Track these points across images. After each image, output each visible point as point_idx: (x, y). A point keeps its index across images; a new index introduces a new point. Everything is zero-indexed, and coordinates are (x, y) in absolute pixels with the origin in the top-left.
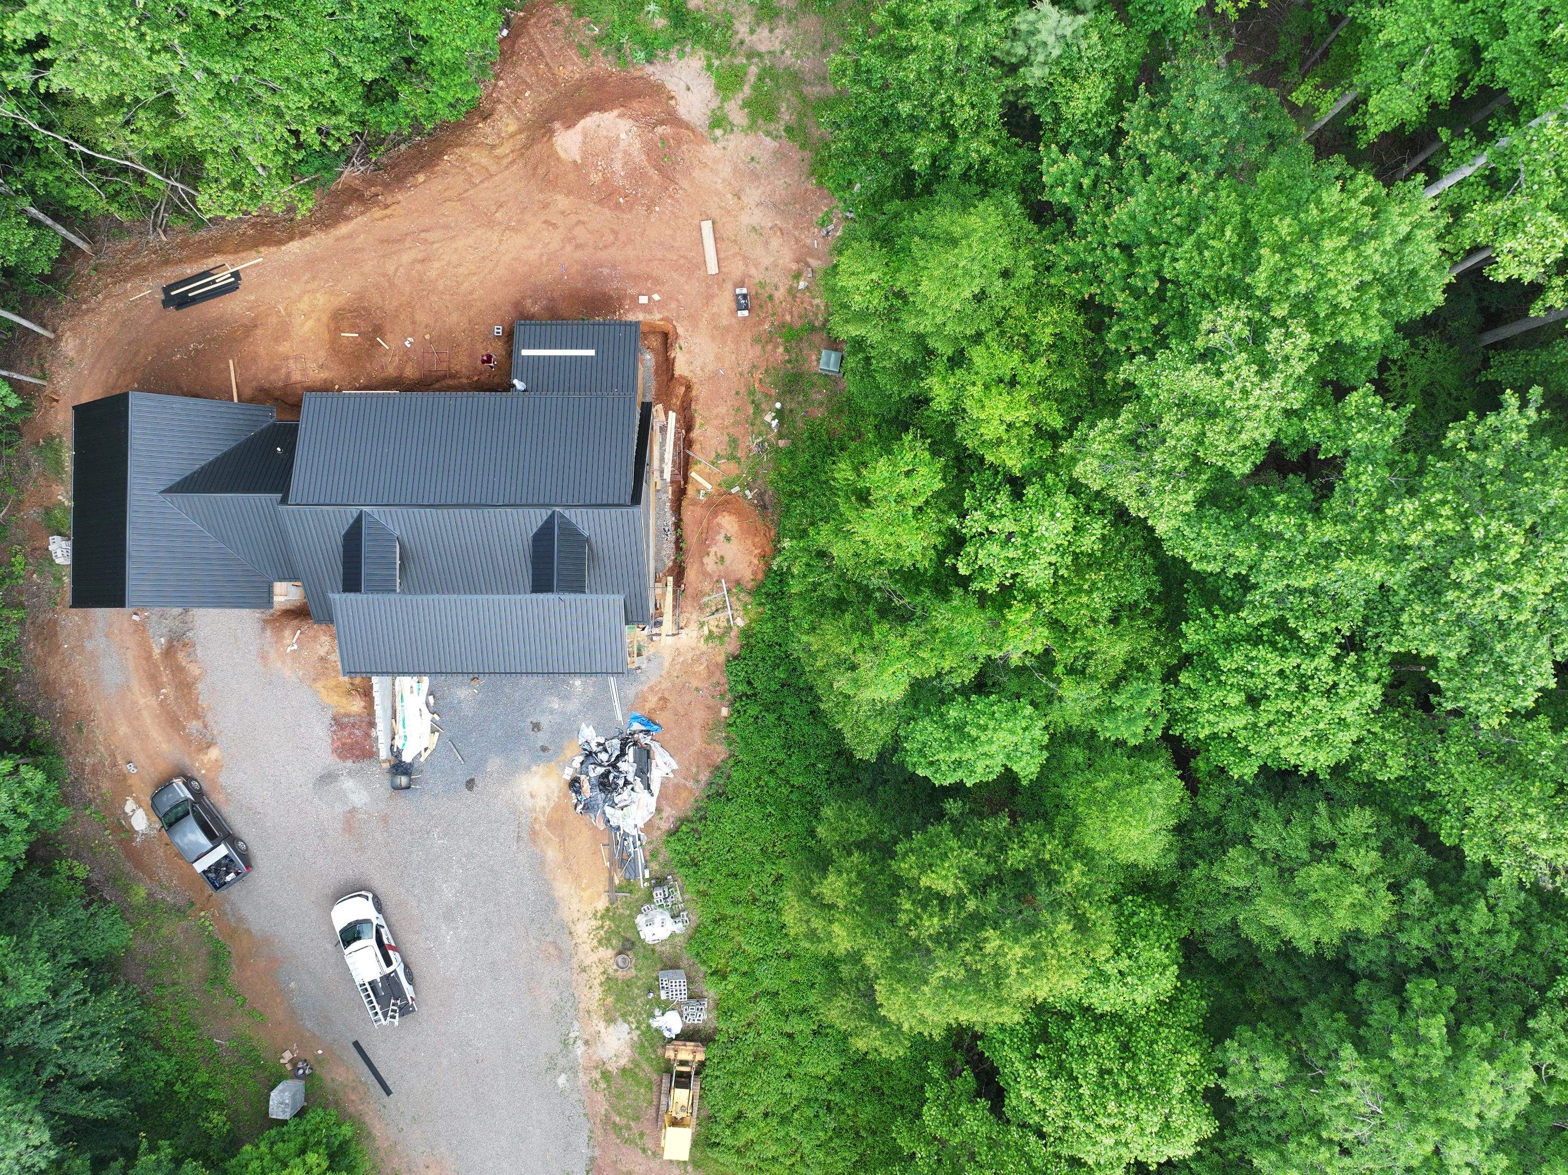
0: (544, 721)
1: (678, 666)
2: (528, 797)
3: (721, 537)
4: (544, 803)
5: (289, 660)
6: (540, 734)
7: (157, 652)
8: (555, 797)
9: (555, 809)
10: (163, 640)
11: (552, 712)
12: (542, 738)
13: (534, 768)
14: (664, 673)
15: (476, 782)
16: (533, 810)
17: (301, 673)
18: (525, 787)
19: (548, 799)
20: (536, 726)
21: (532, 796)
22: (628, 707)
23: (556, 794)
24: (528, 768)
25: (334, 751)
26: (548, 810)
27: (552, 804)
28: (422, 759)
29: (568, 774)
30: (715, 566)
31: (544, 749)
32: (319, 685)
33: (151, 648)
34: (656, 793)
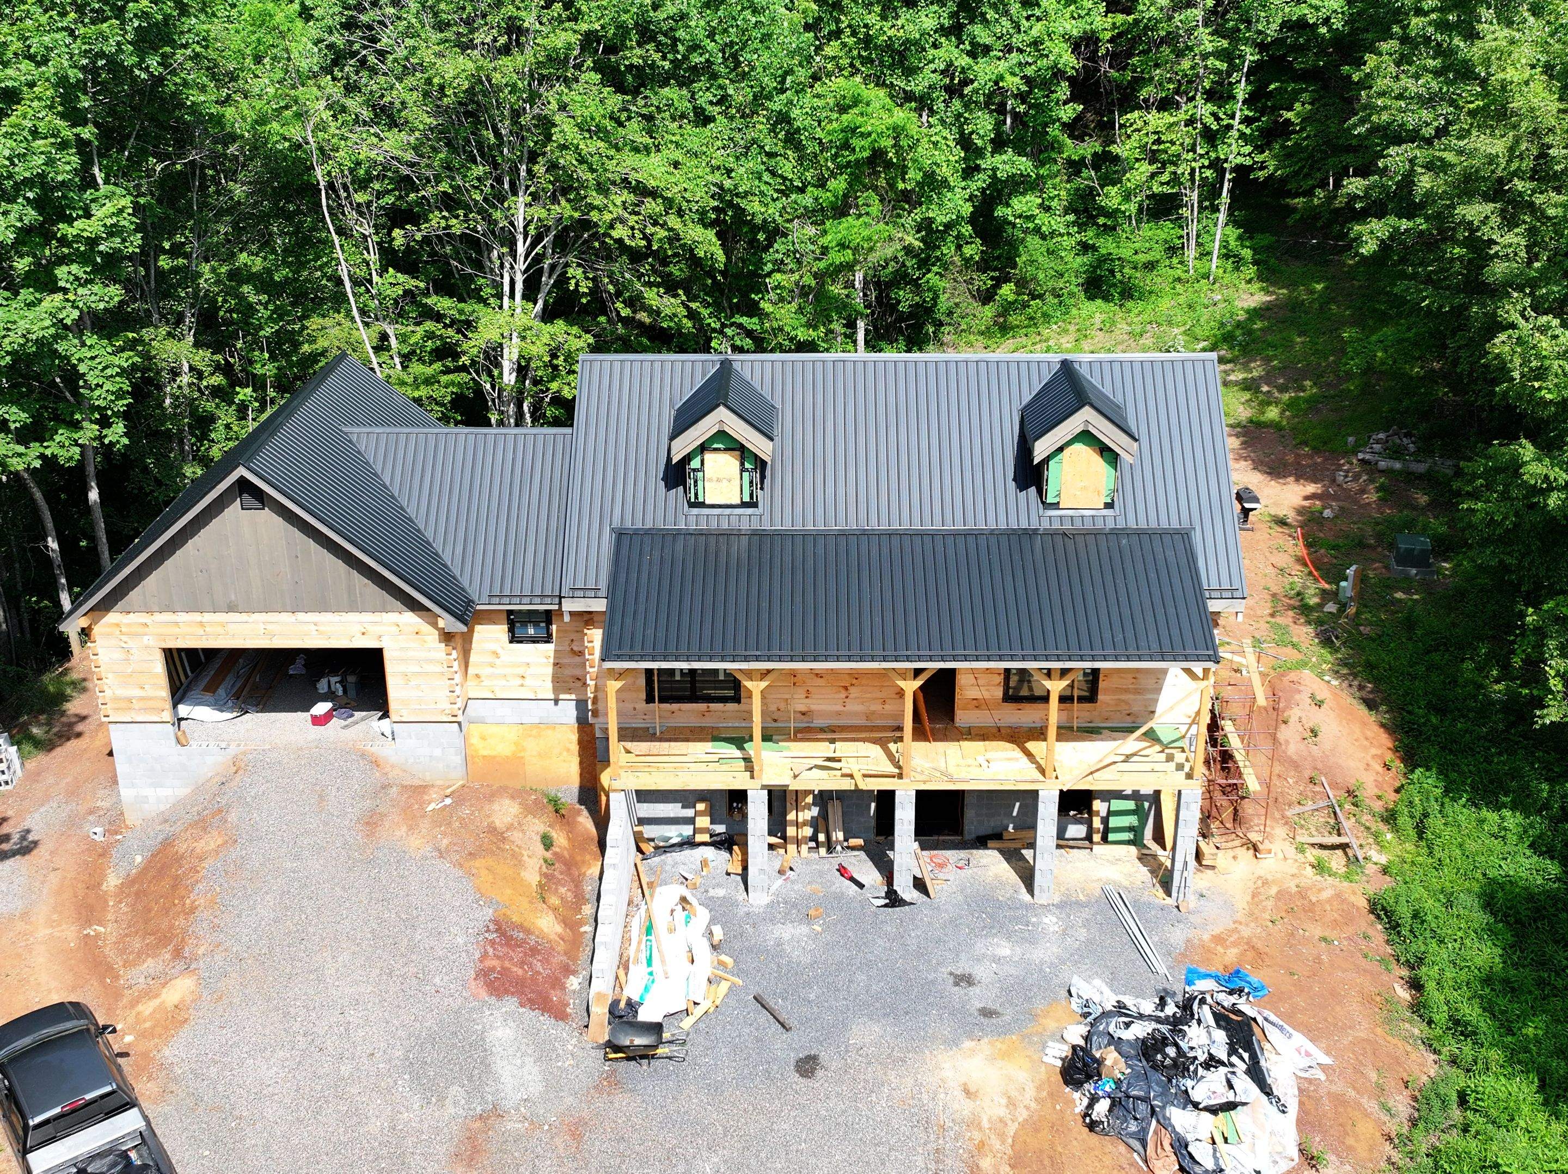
0: (981, 972)
1: (1270, 904)
2: (960, 1095)
3: (1304, 698)
4: (1002, 1112)
5: (425, 825)
6: (975, 991)
7: (112, 881)
8: (1029, 1096)
9: (1033, 1125)
10: (139, 859)
11: (997, 960)
12: (977, 998)
13: (968, 1044)
14: (1239, 916)
15: (824, 1057)
16: (973, 1123)
17: (445, 842)
18: (948, 1073)
19: (1012, 1103)
20: (964, 980)
21: (967, 1092)
22: (1177, 958)
23: (1030, 1092)
24: (954, 1043)
25: (483, 974)
26: (1012, 1128)
27: (1022, 1115)
28: (687, 1023)
29: (1057, 1053)
30: (1302, 746)
31: (987, 1013)
32: (479, 863)
33: (103, 877)
34: (1293, 1108)
